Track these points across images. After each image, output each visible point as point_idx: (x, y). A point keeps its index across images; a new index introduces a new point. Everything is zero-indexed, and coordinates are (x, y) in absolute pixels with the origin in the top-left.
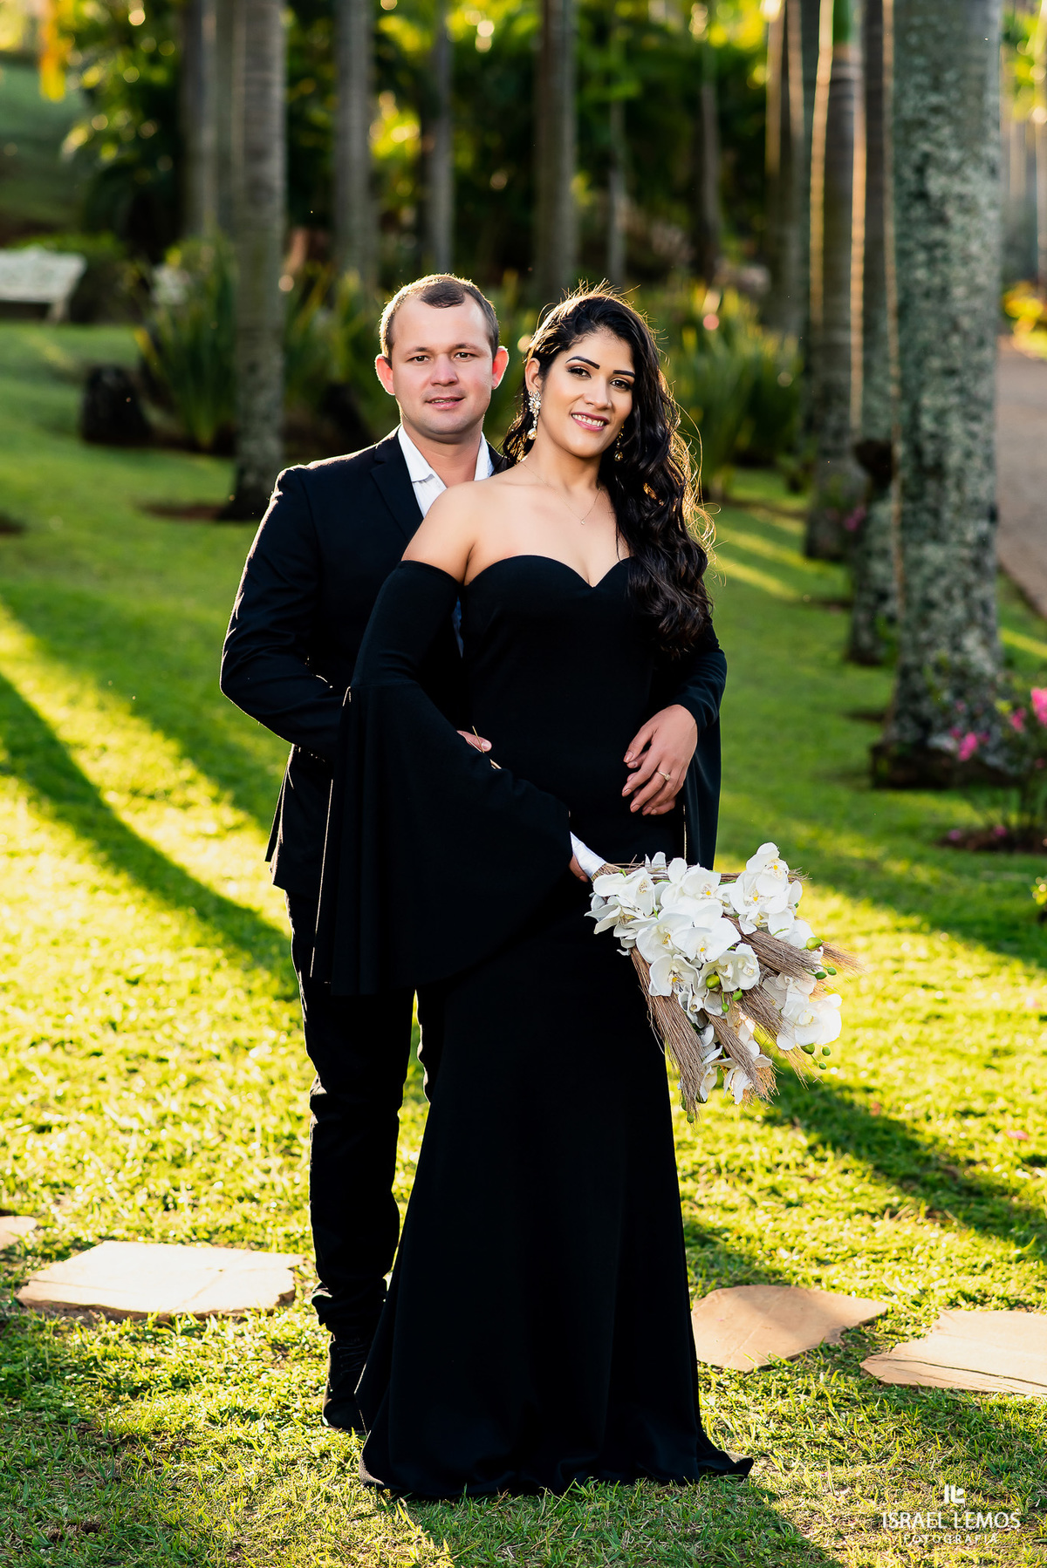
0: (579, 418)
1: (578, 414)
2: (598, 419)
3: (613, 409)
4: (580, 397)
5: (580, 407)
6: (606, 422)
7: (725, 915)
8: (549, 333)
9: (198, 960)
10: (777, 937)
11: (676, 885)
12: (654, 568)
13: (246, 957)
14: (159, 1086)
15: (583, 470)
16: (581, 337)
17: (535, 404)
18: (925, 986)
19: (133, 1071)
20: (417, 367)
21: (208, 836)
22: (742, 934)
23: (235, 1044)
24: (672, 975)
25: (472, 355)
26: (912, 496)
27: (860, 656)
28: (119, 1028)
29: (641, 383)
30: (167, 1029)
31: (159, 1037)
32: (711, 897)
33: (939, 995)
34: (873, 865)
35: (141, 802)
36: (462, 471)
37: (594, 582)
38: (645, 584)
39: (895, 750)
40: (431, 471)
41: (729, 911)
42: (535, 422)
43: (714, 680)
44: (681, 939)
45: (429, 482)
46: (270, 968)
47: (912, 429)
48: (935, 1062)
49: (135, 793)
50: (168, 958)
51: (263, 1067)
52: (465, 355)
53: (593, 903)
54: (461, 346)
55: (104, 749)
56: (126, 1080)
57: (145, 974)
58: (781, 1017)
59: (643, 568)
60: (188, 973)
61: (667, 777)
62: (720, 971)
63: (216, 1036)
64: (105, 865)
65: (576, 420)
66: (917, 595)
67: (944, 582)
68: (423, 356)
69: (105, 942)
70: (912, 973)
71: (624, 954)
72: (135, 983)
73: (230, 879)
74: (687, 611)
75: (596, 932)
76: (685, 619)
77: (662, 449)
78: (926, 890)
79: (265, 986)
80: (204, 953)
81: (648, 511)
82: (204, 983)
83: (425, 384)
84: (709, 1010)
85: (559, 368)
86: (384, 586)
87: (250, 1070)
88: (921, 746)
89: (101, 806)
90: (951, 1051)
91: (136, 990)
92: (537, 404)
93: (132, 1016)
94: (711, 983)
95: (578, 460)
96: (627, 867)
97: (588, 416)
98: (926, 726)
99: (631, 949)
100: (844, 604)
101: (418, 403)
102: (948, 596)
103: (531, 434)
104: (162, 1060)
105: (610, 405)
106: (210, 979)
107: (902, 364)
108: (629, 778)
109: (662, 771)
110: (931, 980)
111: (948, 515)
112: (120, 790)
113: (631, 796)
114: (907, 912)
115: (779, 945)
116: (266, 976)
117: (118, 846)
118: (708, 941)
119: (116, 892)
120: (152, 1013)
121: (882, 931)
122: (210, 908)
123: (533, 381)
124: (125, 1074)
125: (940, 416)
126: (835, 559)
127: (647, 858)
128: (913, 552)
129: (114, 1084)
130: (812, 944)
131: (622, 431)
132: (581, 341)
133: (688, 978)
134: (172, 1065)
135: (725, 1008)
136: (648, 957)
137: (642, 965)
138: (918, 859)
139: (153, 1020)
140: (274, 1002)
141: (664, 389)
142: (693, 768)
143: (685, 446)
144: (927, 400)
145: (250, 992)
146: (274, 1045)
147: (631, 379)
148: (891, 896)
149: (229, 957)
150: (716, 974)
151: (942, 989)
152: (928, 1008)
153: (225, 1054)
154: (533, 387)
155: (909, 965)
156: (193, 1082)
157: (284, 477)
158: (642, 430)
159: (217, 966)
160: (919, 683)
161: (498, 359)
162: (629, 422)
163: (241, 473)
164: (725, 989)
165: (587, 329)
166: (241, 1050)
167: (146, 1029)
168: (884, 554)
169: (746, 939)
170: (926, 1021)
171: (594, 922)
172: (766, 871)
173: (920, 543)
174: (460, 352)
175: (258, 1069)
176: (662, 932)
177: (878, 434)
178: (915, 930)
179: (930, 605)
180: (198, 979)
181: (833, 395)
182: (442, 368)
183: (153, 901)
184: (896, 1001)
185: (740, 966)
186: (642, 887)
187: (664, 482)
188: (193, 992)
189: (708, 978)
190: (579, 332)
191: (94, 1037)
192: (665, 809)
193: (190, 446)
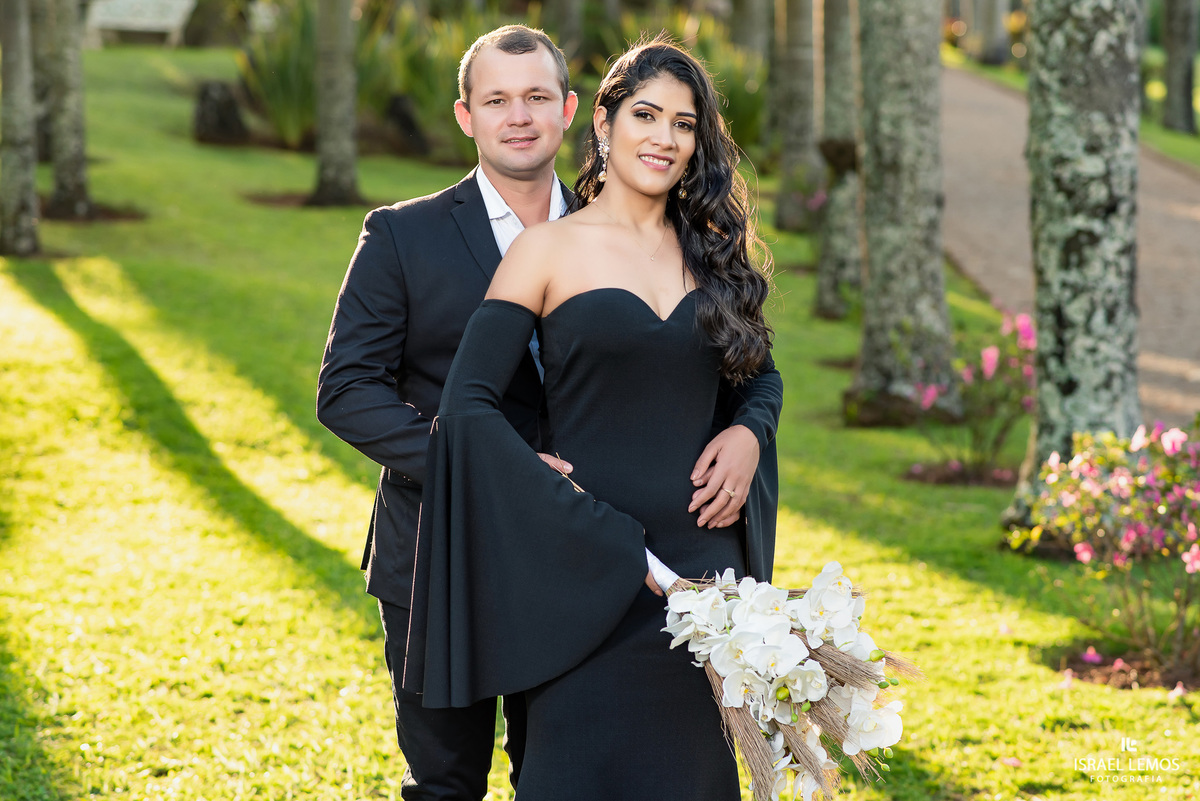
0: (646, 159)
1: (645, 155)
2: (664, 159)
3: (677, 149)
4: (646, 140)
5: (647, 149)
6: (671, 162)
7: (793, 630)
8: (613, 82)
9: (293, 601)
10: (843, 649)
11: (746, 602)
12: (720, 298)
13: (335, 597)
14: (263, 726)
15: (651, 208)
16: (644, 82)
17: (604, 149)
18: (914, 615)
19: (239, 712)
20: (495, 110)
21: (300, 481)
22: (809, 648)
23: (328, 684)
24: (744, 688)
25: (544, 98)
26: (873, 186)
27: (825, 312)
28: (228, 668)
29: (700, 124)
30: (268, 670)
31: (262, 678)
32: (780, 612)
33: (926, 623)
34: (853, 499)
35: (245, 451)
36: (536, 207)
37: (665, 315)
38: (711, 313)
39: (862, 396)
40: (508, 209)
41: (797, 626)
42: (604, 166)
43: (773, 400)
44: (752, 656)
45: (506, 219)
46: (355, 608)
47: (872, 133)
48: (932, 690)
49: (240, 444)
50: (268, 599)
51: (353, 707)
52: (539, 98)
53: (668, 618)
54: (535, 90)
55: (213, 405)
56: (233, 721)
57: (248, 616)
58: (846, 726)
59: (709, 298)
60: (286, 613)
61: (732, 494)
62: (789, 684)
63: (311, 676)
64: (215, 509)
65: (644, 162)
66: (878, 269)
67: (901, 258)
68: (499, 99)
69: (215, 584)
70: (900, 601)
71: (698, 665)
72: (240, 624)
73: (320, 521)
74: (751, 340)
75: (672, 647)
76: (749, 348)
77: (725, 186)
78: (901, 521)
79: (352, 625)
80: (299, 594)
81: (712, 244)
82: (300, 624)
83: (501, 126)
84: (779, 719)
85: (625, 113)
86: (470, 323)
87: (341, 710)
88: (884, 392)
89: (211, 456)
90: (944, 678)
91: (242, 631)
92: (606, 149)
93: (238, 656)
94: (782, 695)
95: (647, 198)
96: (698, 582)
97: (654, 156)
98: (888, 377)
99: (705, 662)
100: (810, 269)
101: (494, 142)
102: (904, 268)
103: (602, 177)
104: (265, 701)
105: (674, 145)
106: (304, 619)
107: (864, 79)
108: (695, 496)
109: (727, 489)
110: (918, 608)
111: (903, 202)
112: (226, 441)
113: (697, 513)
114: (889, 543)
115: (846, 659)
116: (353, 615)
117: (226, 492)
118: (778, 657)
119: (223, 535)
120: (255, 654)
121: (870, 561)
122: (303, 551)
123: (601, 127)
124: (233, 716)
125: (896, 122)
126: (800, 231)
127: (718, 575)
128: (875, 234)
129: (222, 725)
130: (875, 656)
131: (686, 170)
132: (644, 87)
133: (759, 690)
134: (272, 706)
135: (795, 718)
136: (721, 671)
137: (715, 678)
138: (891, 493)
139: (256, 661)
140: (360, 642)
141: (722, 129)
142: (755, 484)
143: (743, 181)
144: (887, 109)
145: (339, 632)
146: (362, 683)
147: (694, 120)
148: (872, 528)
149: (321, 597)
150: (785, 686)
151: (928, 617)
152: (919, 636)
153: (319, 694)
154: (601, 133)
155: (897, 595)
156: (292, 722)
157: (371, 218)
158: (706, 166)
159: (310, 607)
160: (881, 340)
161: (568, 102)
162: (693, 161)
163: (322, 168)
164: (794, 700)
165: (649, 75)
166: (332, 689)
167: (251, 669)
168: (842, 230)
169: (814, 654)
170: (917, 649)
171: (670, 637)
172: (831, 587)
173: (881, 226)
174: (534, 95)
175: (348, 709)
176: (734, 647)
177: (837, 133)
178: (898, 561)
179: (889, 276)
180: (294, 620)
181: (794, 101)
182: (517, 110)
183: (255, 545)
184: (890, 629)
185: (808, 680)
186: (716, 603)
187: (726, 217)
188: (291, 632)
189: (778, 690)
190: (642, 78)
191: (206, 679)
192: (730, 521)
193: (280, 145)
